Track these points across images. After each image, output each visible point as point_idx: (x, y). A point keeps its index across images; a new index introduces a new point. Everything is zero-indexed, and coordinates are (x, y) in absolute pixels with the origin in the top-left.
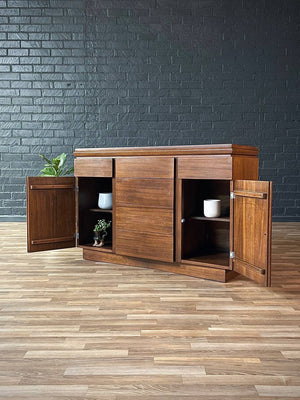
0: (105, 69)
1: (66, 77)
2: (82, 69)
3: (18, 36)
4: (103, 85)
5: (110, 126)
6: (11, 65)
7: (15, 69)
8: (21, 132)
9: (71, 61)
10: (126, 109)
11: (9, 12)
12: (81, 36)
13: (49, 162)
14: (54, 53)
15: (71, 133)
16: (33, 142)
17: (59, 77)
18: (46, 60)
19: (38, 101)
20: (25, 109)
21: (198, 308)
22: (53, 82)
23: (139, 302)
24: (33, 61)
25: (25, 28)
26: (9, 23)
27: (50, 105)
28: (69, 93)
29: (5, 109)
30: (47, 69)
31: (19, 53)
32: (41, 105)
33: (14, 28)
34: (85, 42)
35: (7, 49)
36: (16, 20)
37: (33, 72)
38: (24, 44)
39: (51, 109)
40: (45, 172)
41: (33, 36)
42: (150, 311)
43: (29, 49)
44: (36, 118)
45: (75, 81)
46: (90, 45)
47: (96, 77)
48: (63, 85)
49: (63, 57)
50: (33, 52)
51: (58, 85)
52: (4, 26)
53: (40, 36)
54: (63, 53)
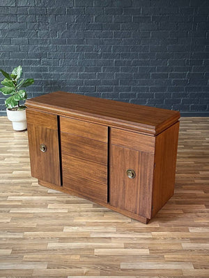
21: (122, 266)
23: (78, 257)
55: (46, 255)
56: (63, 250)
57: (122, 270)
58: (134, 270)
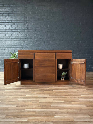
0: (30, 28)
1: (19, 31)
2: (23, 28)
3: (5, 19)
4: (29, 33)
5: (31, 44)
6: (3, 27)
7: (4, 28)
8: (6, 46)
9: (20, 26)
10: (35, 40)
11: (3, 13)
12: (23, 19)
13: (13, 54)
14: (15, 24)
15: (20, 46)
16: (9, 49)
17: (17, 31)
18: (13, 26)
19: (11, 37)
20: (7, 39)
21: (52, 106)
22: (15, 32)
23: (31, 103)
24: (9, 26)
25: (7, 17)
26: (3, 16)
27: (14, 39)
28: (19, 35)
29: (1, 40)
30: (13, 28)
31: (5, 24)
32: (12, 38)
33: (4, 17)
34: (24, 21)
35: (2, 23)
36: (5, 15)
37: (9, 29)
38: (7, 21)
39: (14, 40)
40: (12, 57)
41: (9, 19)
42: (34, 107)
43: (8, 23)
44: (10, 42)
45: (21, 32)
46: (26, 22)
47: (27, 31)
48: (18, 33)
49: (18, 25)
50: (9, 24)
51: (16, 33)
52: (1, 16)
53: (11, 19)
54: (18, 24)
55: (16, 103)
56: (25, 101)
57: (52, 107)
58: (57, 107)
